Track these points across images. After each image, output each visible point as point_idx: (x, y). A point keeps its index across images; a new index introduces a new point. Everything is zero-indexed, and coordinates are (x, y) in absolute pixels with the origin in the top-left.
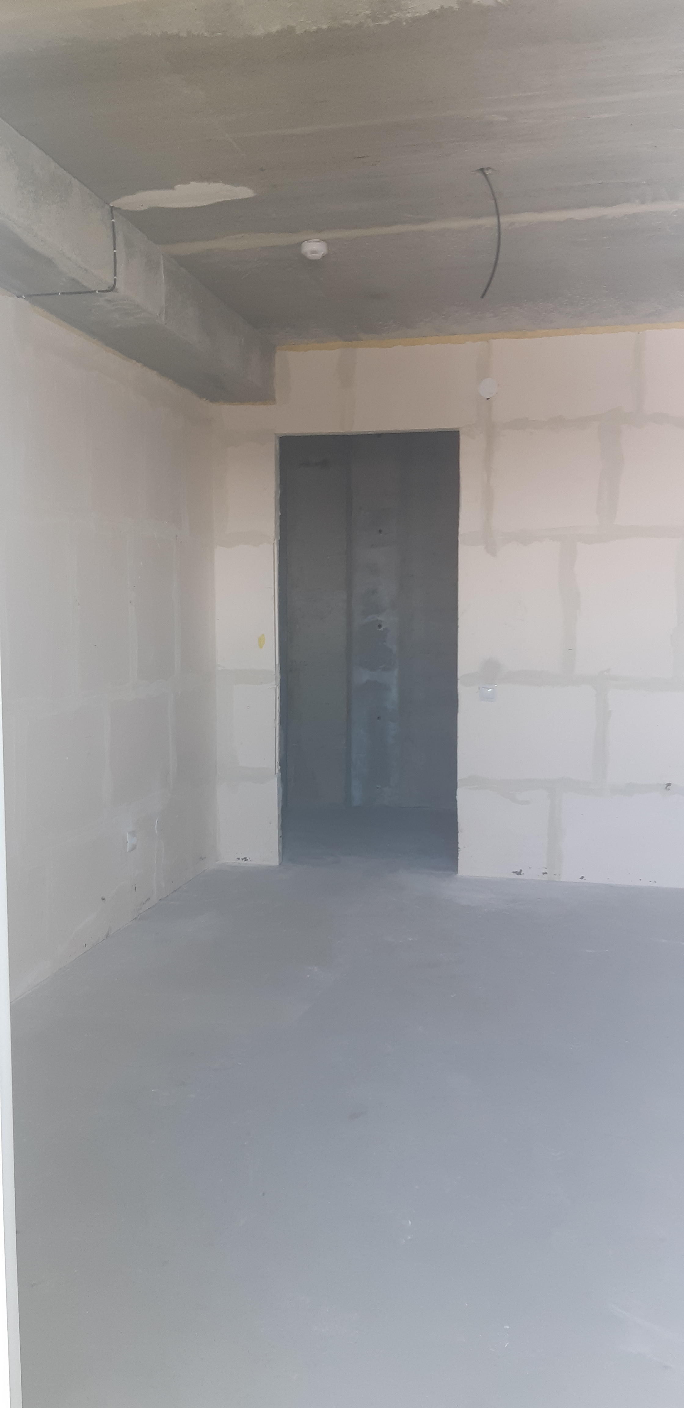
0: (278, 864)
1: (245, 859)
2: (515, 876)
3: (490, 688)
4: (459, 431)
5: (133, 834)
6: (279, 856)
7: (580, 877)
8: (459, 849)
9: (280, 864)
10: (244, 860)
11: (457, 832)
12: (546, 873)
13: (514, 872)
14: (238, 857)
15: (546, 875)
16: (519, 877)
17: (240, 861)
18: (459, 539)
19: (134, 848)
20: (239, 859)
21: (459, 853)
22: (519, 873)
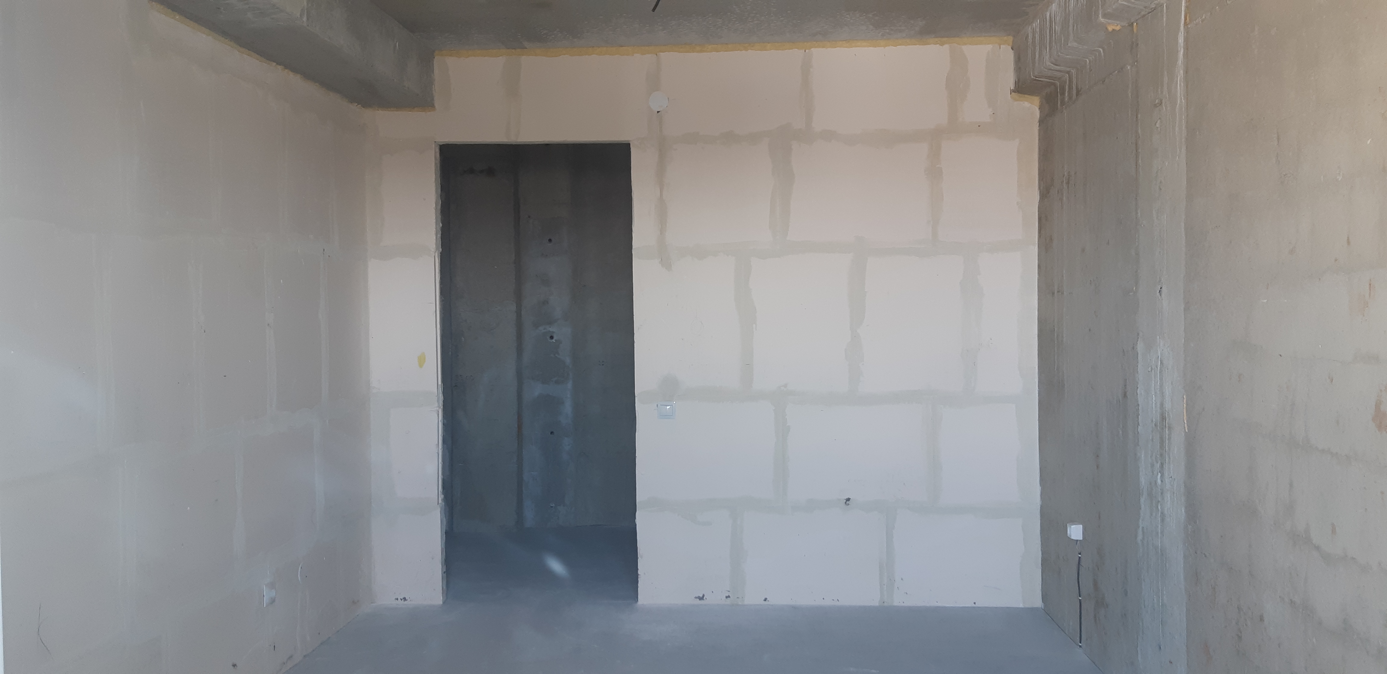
0: (441, 603)
1: (405, 599)
2: (698, 602)
3: (668, 405)
4: (629, 144)
5: (272, 586)
6: (443, 593)
7: (764, 599)
8: (639, 576)
9: (444, 603)
10: (403, 600)
11: (637, 558)
12: (729, 597)
13: (696, 598)
14: (396, 597)
15: (729, 598)
16: (702, 602)
17: (400, 602)
18: (633, 253)
19: (273, 601)
20: (397, 599)
21: (639, 580)
22: (701, 598)
